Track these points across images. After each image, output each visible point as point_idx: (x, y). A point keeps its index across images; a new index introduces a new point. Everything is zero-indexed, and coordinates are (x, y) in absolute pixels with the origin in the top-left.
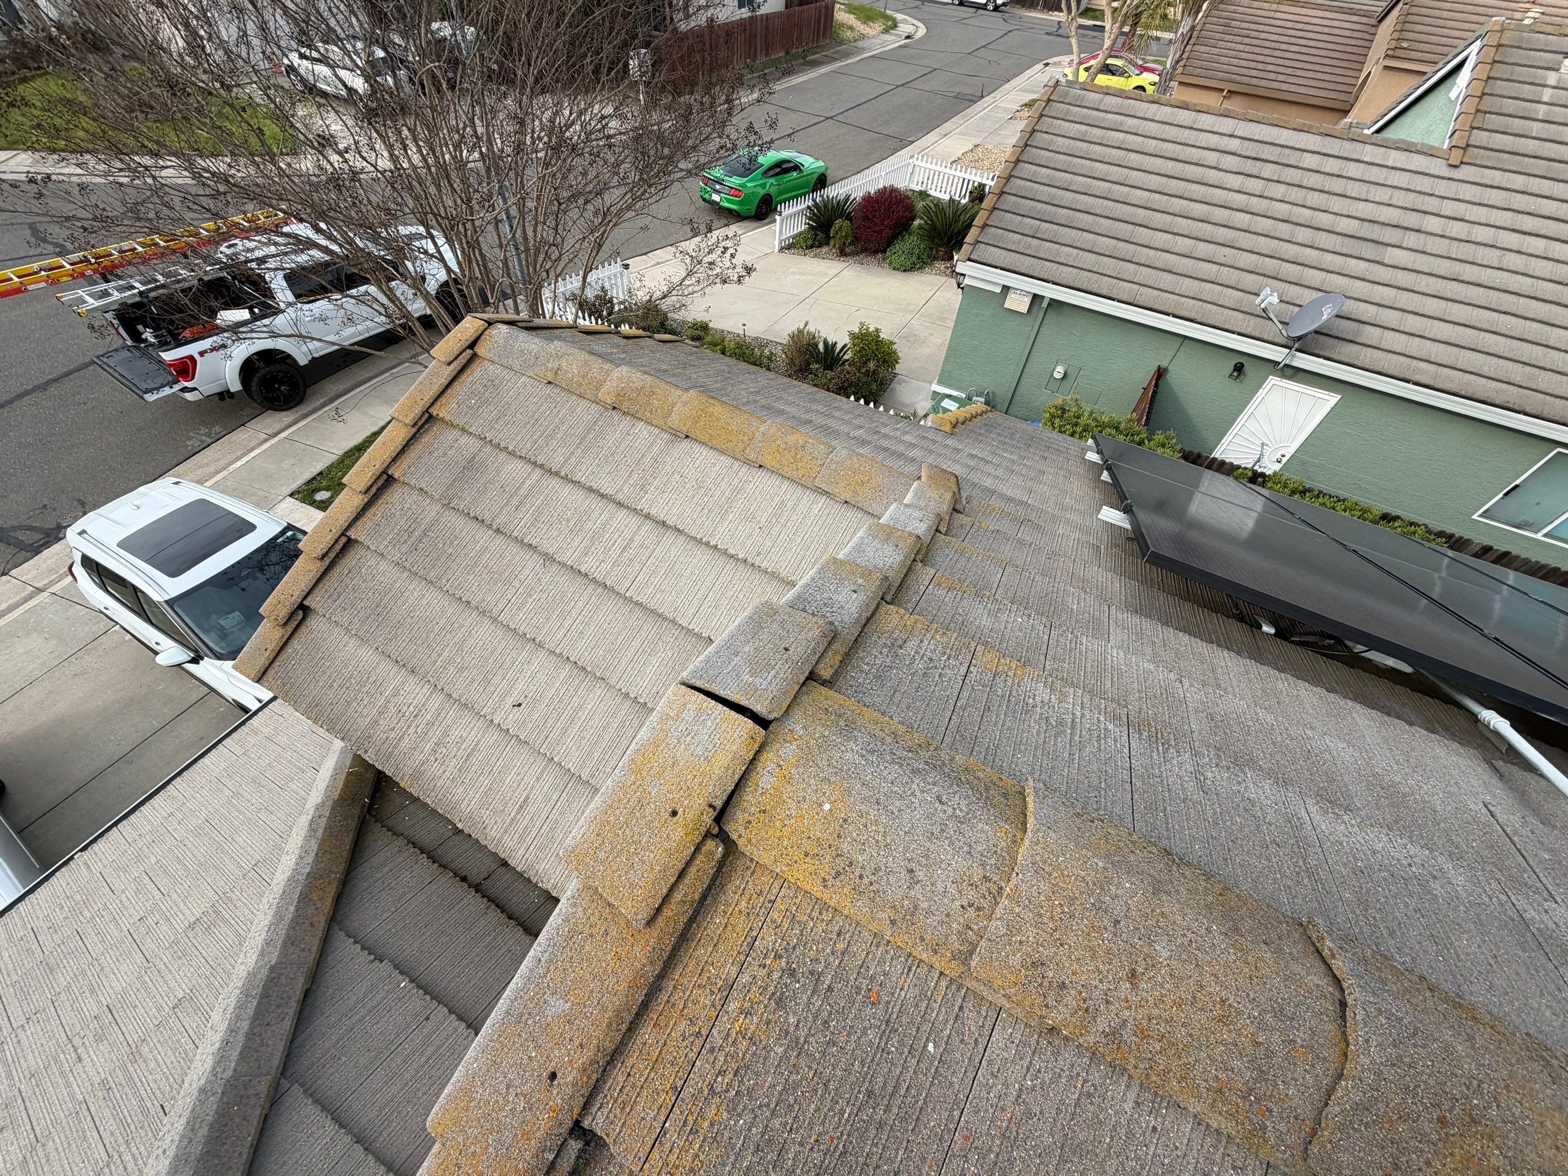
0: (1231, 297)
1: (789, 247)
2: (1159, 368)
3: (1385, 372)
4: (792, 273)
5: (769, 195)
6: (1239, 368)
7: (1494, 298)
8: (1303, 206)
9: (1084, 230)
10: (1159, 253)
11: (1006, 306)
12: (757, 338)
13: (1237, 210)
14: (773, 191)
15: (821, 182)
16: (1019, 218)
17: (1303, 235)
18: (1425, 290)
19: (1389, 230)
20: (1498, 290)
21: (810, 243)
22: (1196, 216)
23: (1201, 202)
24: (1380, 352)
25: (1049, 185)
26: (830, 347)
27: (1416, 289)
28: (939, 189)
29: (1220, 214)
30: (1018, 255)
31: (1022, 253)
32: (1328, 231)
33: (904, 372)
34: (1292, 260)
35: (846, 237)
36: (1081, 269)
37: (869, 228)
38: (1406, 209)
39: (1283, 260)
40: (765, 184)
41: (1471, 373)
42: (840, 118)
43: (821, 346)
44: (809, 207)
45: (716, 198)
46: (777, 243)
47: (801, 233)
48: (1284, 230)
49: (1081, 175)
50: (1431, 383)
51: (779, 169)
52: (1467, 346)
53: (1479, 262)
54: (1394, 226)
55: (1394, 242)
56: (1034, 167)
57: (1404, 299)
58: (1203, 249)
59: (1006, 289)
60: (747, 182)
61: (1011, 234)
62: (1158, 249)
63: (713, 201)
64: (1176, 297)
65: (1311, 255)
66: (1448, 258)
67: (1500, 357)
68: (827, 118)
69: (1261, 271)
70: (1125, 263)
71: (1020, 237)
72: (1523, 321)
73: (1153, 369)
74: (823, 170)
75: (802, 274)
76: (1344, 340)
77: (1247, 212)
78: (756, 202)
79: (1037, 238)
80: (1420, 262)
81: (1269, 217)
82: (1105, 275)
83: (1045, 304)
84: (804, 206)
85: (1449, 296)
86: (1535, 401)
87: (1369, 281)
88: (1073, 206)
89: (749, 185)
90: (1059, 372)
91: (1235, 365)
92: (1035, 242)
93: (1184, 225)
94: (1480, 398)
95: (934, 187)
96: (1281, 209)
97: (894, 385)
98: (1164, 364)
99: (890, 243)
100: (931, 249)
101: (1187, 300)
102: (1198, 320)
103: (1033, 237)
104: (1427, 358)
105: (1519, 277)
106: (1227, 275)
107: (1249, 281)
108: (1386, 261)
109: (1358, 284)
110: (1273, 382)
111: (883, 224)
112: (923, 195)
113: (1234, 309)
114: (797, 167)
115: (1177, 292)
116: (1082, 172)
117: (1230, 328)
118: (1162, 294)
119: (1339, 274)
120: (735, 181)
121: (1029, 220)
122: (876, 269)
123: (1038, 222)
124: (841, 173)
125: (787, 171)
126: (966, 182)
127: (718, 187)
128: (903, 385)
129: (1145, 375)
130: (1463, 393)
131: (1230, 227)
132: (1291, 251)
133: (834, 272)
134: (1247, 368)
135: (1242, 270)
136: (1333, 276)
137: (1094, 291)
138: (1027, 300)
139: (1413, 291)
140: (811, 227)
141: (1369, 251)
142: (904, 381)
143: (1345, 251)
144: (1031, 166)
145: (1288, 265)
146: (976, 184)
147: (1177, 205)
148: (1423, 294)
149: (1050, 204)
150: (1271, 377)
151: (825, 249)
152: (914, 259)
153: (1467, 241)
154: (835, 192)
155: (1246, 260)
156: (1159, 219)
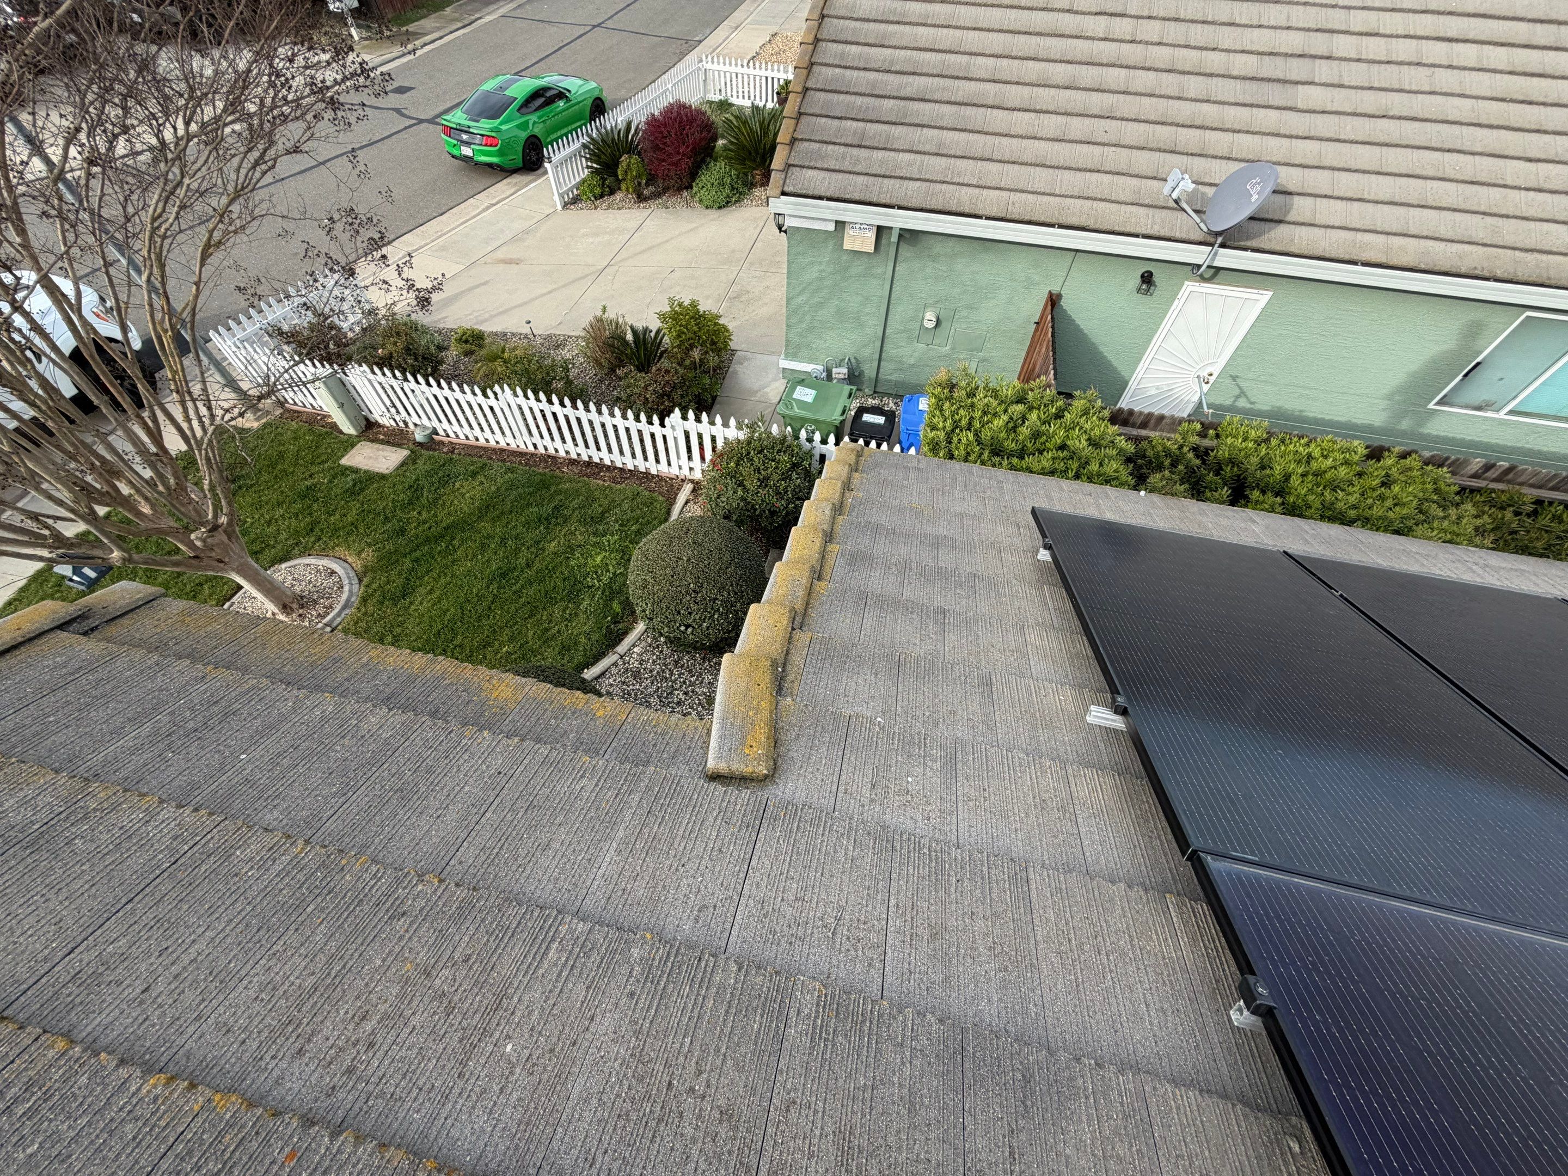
0: (1125, 187)
1: (572, 202)
2: (1051, 294)
3: (1328, 256)
4: (584, 235)
5: (534, 136)
6: (1147, 279)
7: (1434, 134)
8: (1187, 46)
9: (923, 126)
10: (1025, 141)
11: (847, 246)
12: (550, 336)
13: (1107, 65)
14: (537, 130)
15: (598, 108)
16: (836, 122)
17: (1194, 86)
18: (1352, 137)
19: (1295, 62)
20: (1435, 121)
21: (598, 191)
22: (1059, 81)
23: (1061, 61)
24: (1316, 230)
25: (864, 69)
26: (641, 337)
27: (1342, 137)
28: (741, 94)
29: (1088, 75)
30: (847, 176)
31: (850, 172)
32: (1223, 76)
33: (743, 346)
34: (1189, 123)
35: (639, 176)
36: (932, 181)
37: (664, 160)
38: (1309, 30)
39: (1177, 125)
40: (527, 122)
41: (1426, 237)
42: (609, 24)
43: (629, 337)
44: (584, 146)
45: (467, 151)
46: (556, 198)
47: (584, 181)
48: (1170, 83)
49: (902, 48)
50: (1383, 259)
51: (542, 100)
52: (1415, 203)
53: (1407, 88)
54: (1300, 56)
55: (1303, 77)
56: (841, 46)
57: (1332, 154)
58: (1078, 127)
59: (840, 225)
60: (501, 124)
61: (831, 147)
62: (1021, 137)
63: (465, 156)
64: (1057, 199)
65: (1209, 112)
66: (1371, 88)
67: (1455, 210)
68: (594, 27)
69: (1154, 145)
70: (985, 163)
71: (842, 149)
72: (1471, 157)
73: (1044, 297)
74: (596, 94)
75: (596, 235)
76: (1271, 221)
77: (1121, 66)
78: (520, 149)
79: (865, 147)
80: (1340, 100)
81: (1149, 69)
82: (963, 185)
83: (894, 238)
84: (577, 145)
85: (1382, 139)
86: (1504, 262)
87: (1285, 136)
88: (902, 94)
89: (504, 127)
90: (929, 319)
91: (1142, 276)
92: (863, 153)
93: (1045, 97)
94: (1443, 269)
95: (735, 94)
96: (1161, 55)
97: (735, 367)
98: (1055, 289)
99: (693, 175)
100: (746, 174)
101: (1072, 200)
102: (1092, 226)
103: (859, 146)
104: (1372, 227)
105: (1456, 101)
106: (1114, 157)
107: (1144, 161)
108: (1300, 106)
109: (1272, 141)
110: (1190, 289)
111: (678, 153)
112: (724, 105)
113: (1132, 204)
114: (561, 95)
115: (1057, 192)
116: (903, 43)
117: (1132, 231)
118: (1040, 198)
119: (1247, 132)
120: (485, 125)
121: (849, 123)
122: (685, 212)
123: (861, 124)
124: (623, 93)
125: (550, 101)
126: (770, 80)
127: (465, 137)
128: (746, 364)
129: (1034, 306)
130: (1423, 266)
131: (1103, 91)
132: (1184, 110)
133: (634, 224)
134: (1156, 278)
135: (1131, 147)
136: (1241, 136)
137: (954, 209)
138: (871, 235)
139: (1338, 140)
140: (595, 172)
141: (1276, 95)
142: (746, 359)
143: (1248, 100)
144: (835, 45)
145: (1185, 131)
146: (782, 82)
147: (1032, 70)
148: (1352, 142)
149: (872, 95)
150: (1187, 283)
151: (619, 196)
152: (727, 191)
153: (1388, 62)
154: (615, 119)
155: (1134, 132)
156: (1016, 95)
